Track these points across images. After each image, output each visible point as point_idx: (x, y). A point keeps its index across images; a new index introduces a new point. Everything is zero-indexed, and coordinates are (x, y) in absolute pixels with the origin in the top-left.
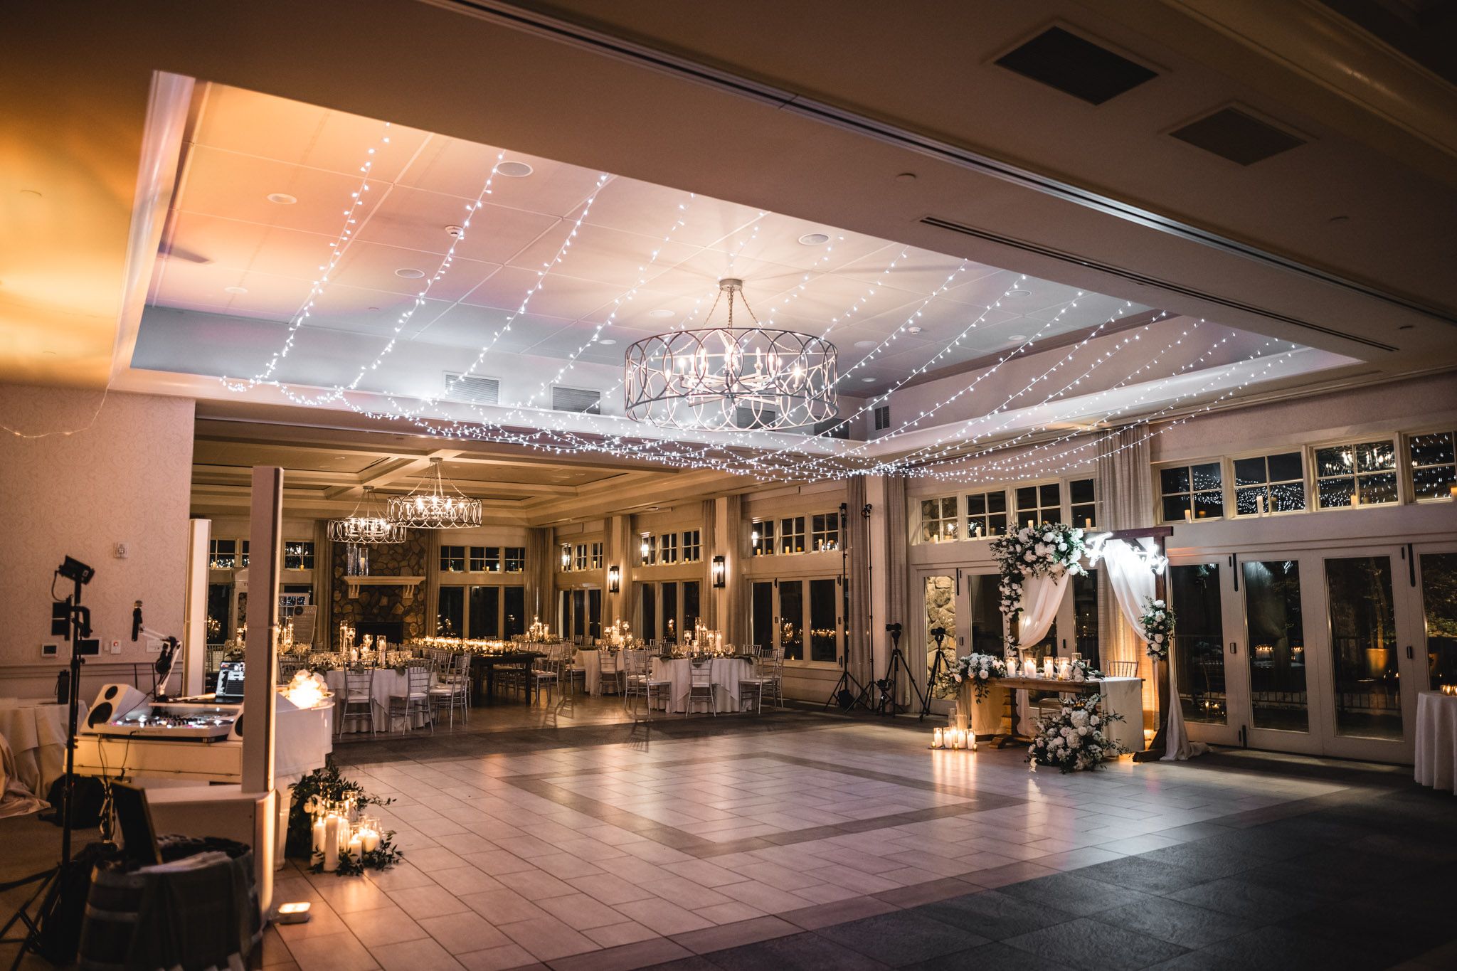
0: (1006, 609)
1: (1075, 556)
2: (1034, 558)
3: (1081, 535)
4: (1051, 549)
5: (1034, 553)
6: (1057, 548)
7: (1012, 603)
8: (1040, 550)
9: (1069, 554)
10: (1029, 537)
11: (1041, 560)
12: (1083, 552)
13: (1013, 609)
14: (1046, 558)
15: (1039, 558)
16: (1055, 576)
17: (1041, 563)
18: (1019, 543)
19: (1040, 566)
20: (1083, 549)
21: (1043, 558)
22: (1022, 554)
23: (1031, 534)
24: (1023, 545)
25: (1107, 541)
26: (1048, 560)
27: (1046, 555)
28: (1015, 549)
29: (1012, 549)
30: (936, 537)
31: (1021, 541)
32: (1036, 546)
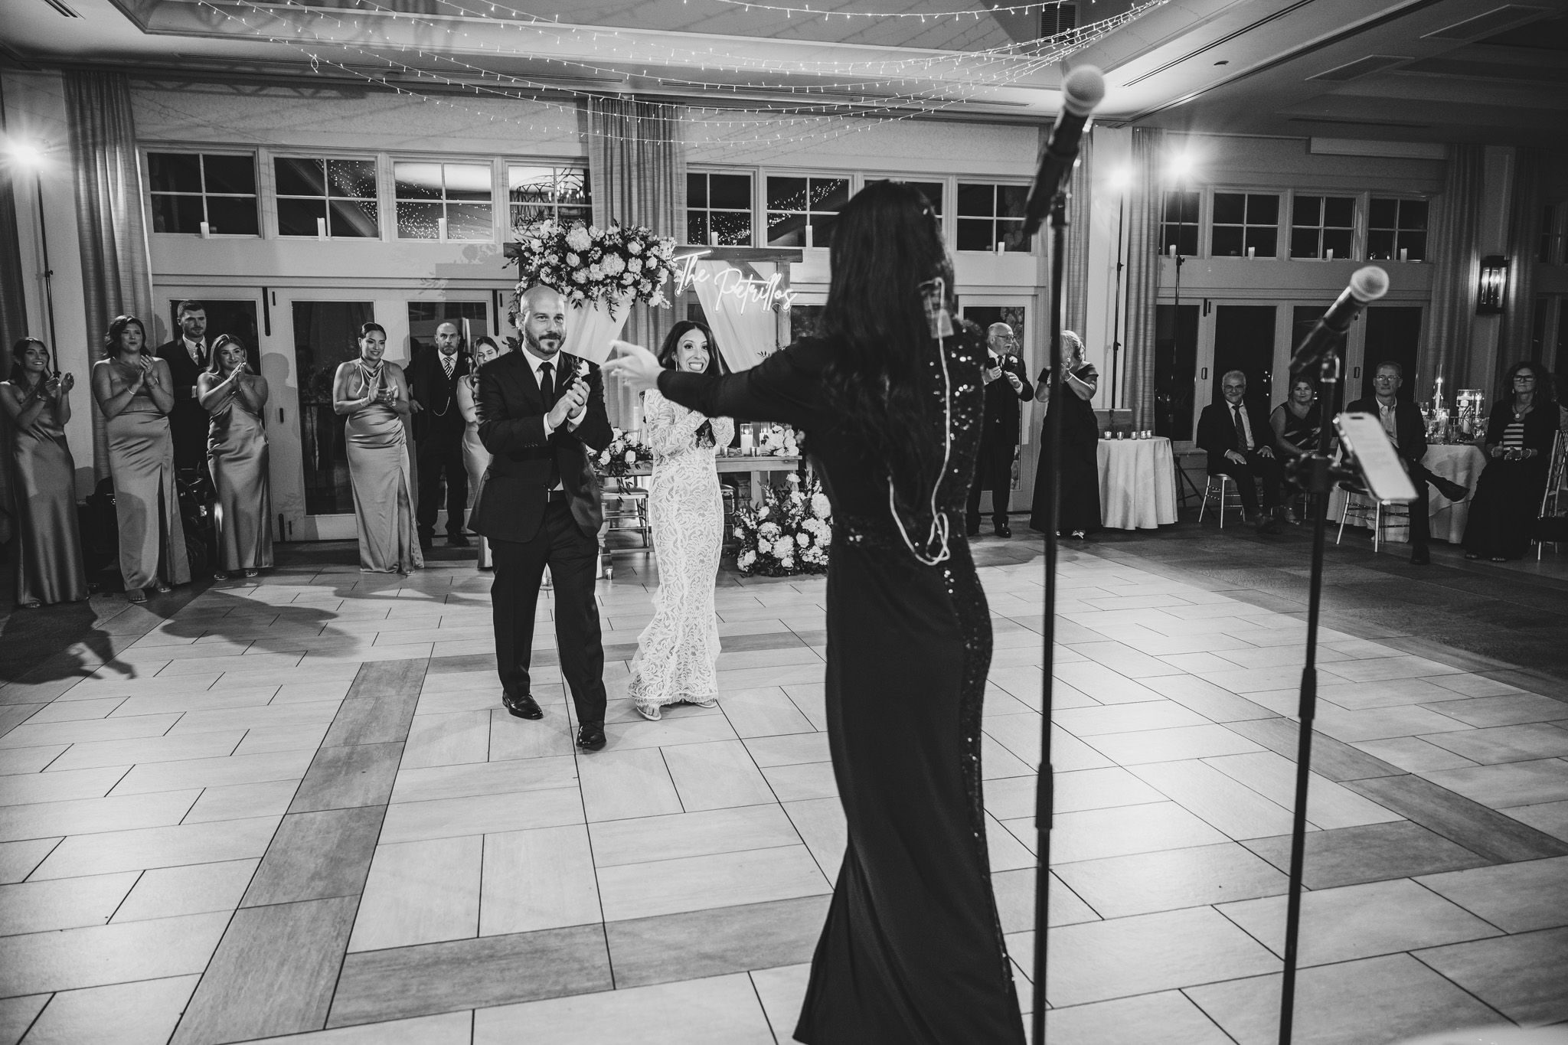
1: (663, 278)
2: (600, 277)
3: (672, 249)
4: (635, 265)
6: (644, 266)
8: (613, 264)
9: (657, 275)
10: (594, 243)
11: (609, 281)
12: (671, 273)
14: (621, 278)
15: (607, 277)
16: (614, 307)
17: (605, 285)
18: (573, 251)
19: (603, 290)
20: (673, 269)
21: (613, 278)
22: (576, 269)
23: (598, 239)
24: (584, 255)
25: (700, 262)
26: (623, 282)
27: (622, 274)
28: (563, 260)
29: (554, 260)
30: (205, 226)
31: (576, 248)
32: (607, 259)
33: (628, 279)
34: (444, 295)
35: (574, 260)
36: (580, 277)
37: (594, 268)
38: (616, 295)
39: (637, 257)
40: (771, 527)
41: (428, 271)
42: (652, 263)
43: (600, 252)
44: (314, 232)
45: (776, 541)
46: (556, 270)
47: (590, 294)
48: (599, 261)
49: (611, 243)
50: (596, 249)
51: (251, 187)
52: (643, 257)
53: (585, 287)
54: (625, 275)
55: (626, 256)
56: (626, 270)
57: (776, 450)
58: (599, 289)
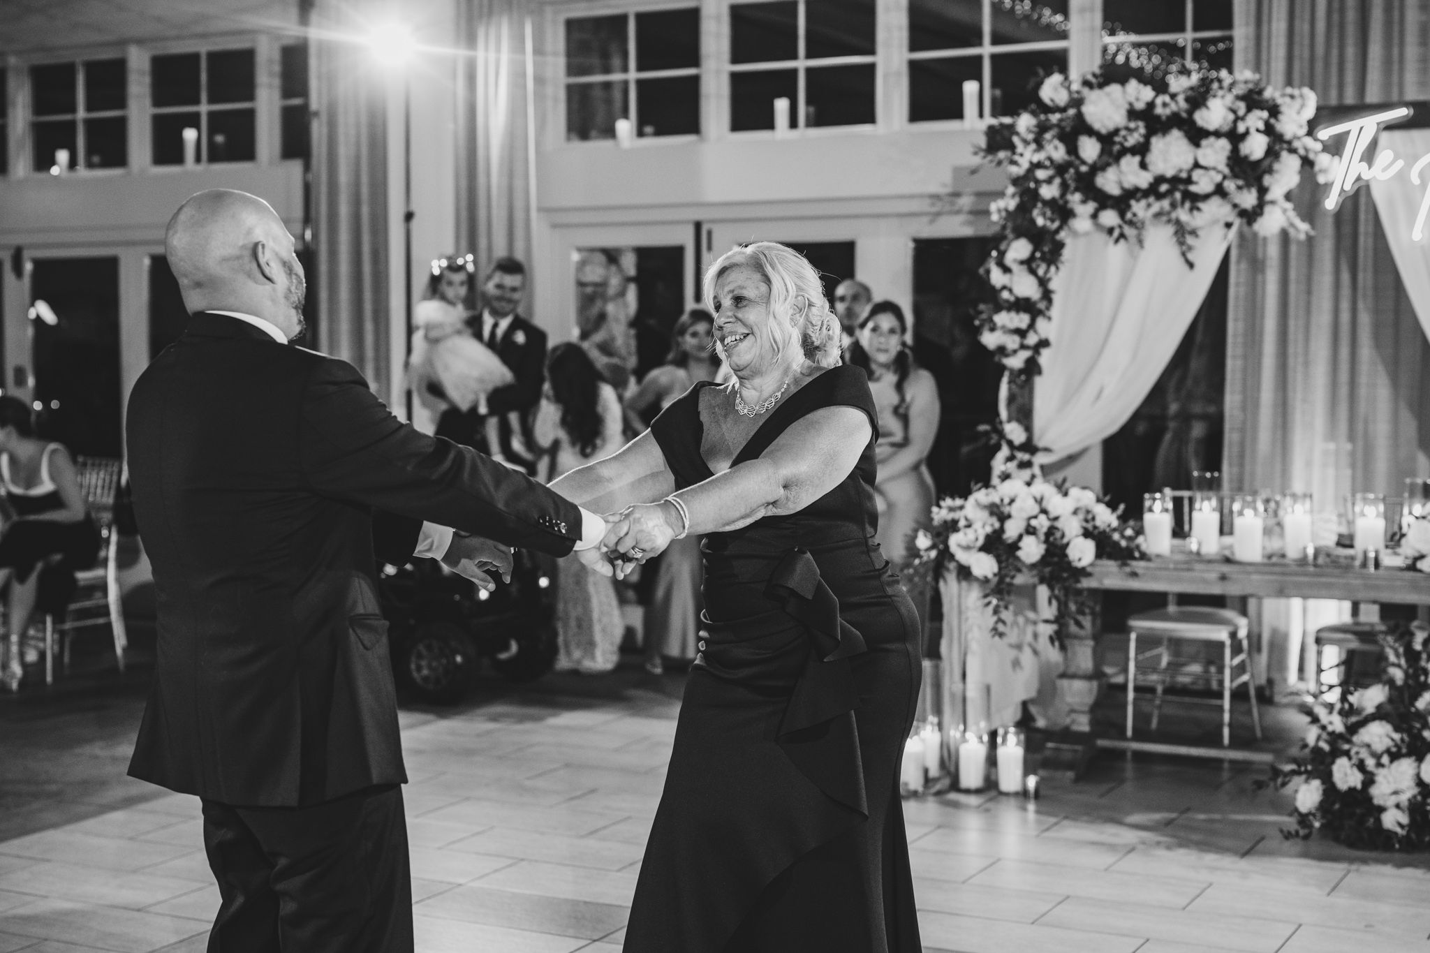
0: (1012, 342)
1: (1286, 175)
2: (1143, 180)
3: (1310, 112)
4: (1215, 153)
5: (1143, 166)
6: (1235, 150)
7: (1032, 326)
8: (1170, 154)
9: (1270, 171)
10: (1133, 114)
11: (1164, 188)
12: (1307, 163)
13: (1032, 339)
14: (1189, 181)
15: (1160, 179)
16: (1190, 240)
17: (1160, 196)
18: (1090, 132)
19: (1157, 206)
20: (1311, 156)
21: (1175, 181)
22: (1097, 168)
23: (1140, 106)
24: (1107, 140)
25: (1385, 137)
26: (1193, 188)
27: (1190, 171)
28: (1072, 149)
29: (1058, 152)
30: (625, 127)
31: (1097, 126)
32: (1157, 143)
33: (1203, 183)
34: (969, 223)
35: (1089, 149)
36: (1109, 182)
37: (1130, 163)
38: (1183, 214)
39: (1217, 134)
40: (1378, 735)
41: (940, 181)
42: (1256, 147)
43: (1142, 131)
44: (769, 124)
45: (1380, 765)
46: (1061, 169)
47: (1129, 216)
48: (1142, 150)
49: (1168, 111)
50: (1132, 125)
51: (693, 58)
52: (1235, 137)
53: (1121, 203)
54: (1196, 175)
55: (1196, 135)
56: (1197, 165)
57: (1422, 557)
58: (1149, 206)
